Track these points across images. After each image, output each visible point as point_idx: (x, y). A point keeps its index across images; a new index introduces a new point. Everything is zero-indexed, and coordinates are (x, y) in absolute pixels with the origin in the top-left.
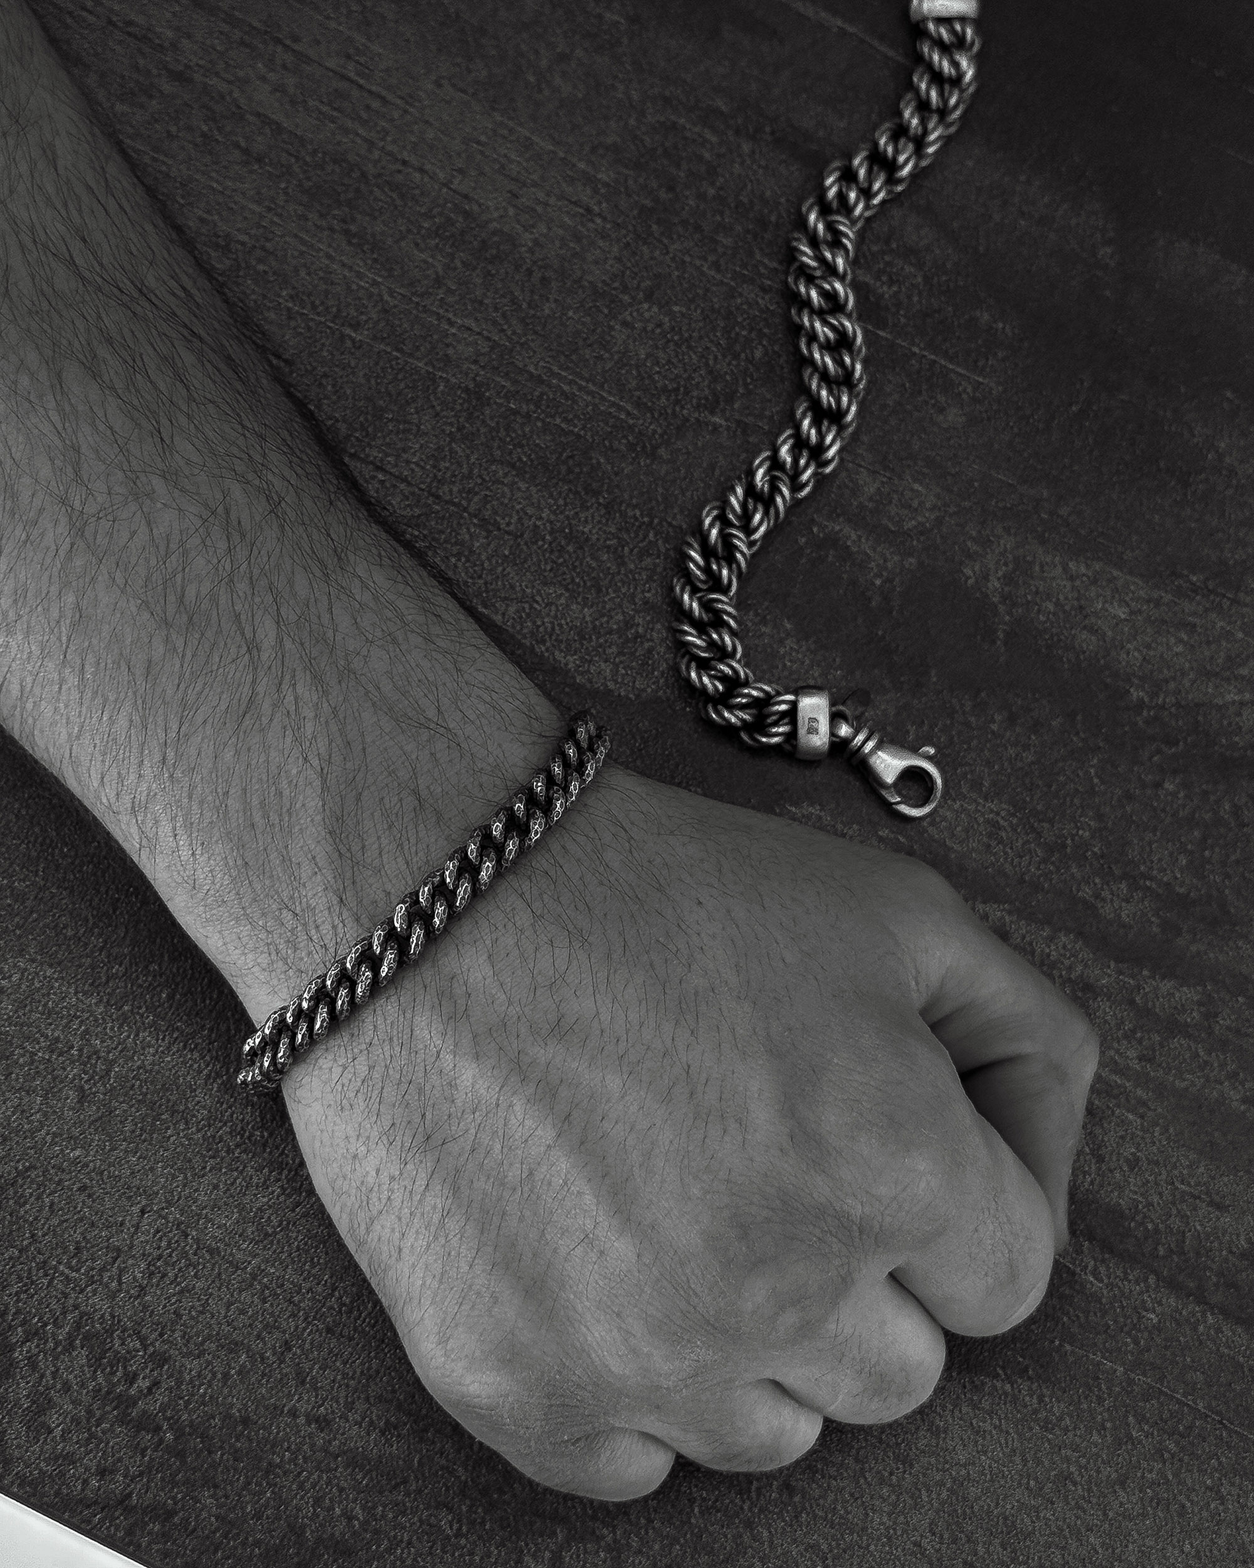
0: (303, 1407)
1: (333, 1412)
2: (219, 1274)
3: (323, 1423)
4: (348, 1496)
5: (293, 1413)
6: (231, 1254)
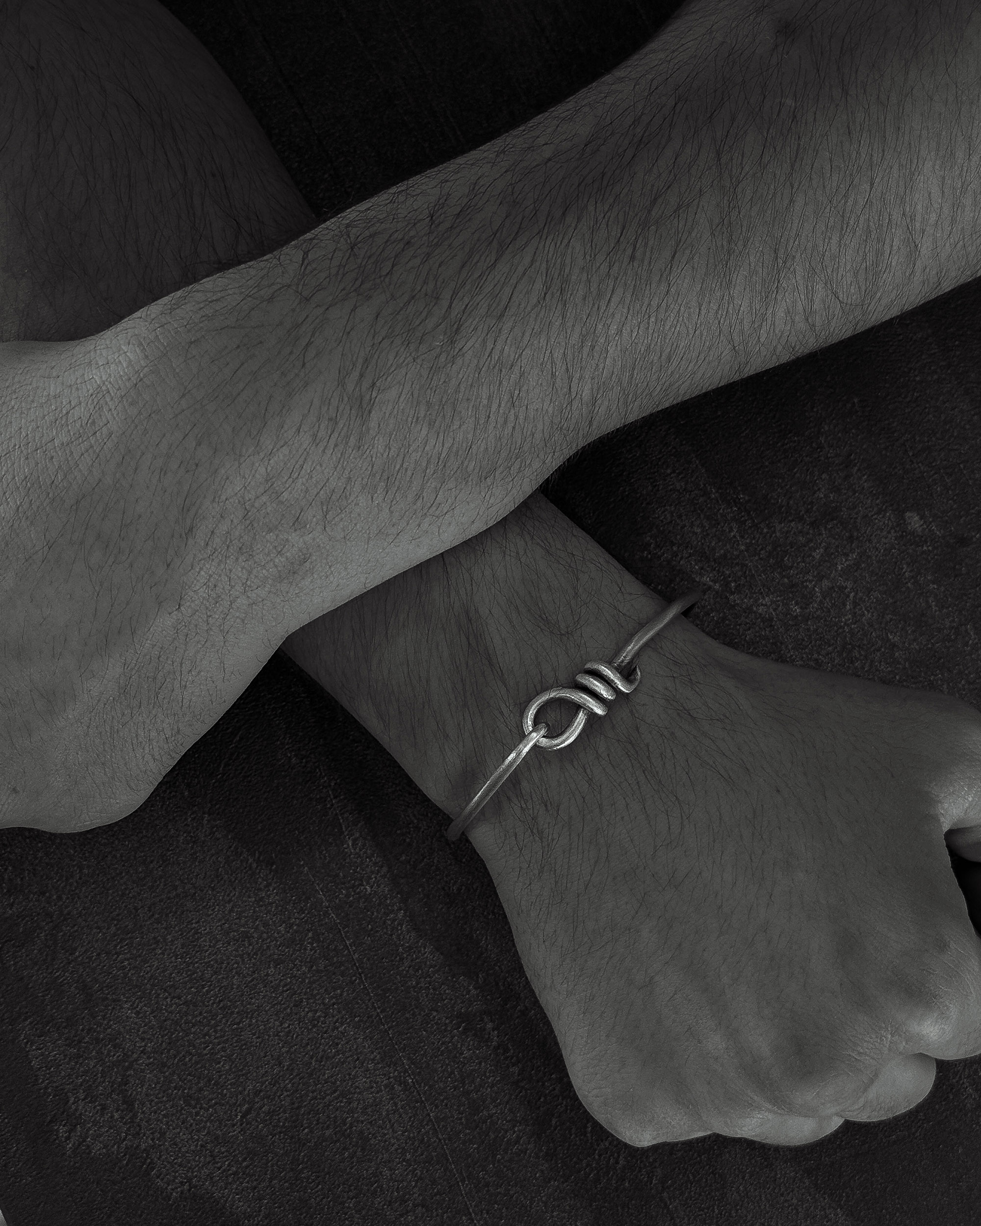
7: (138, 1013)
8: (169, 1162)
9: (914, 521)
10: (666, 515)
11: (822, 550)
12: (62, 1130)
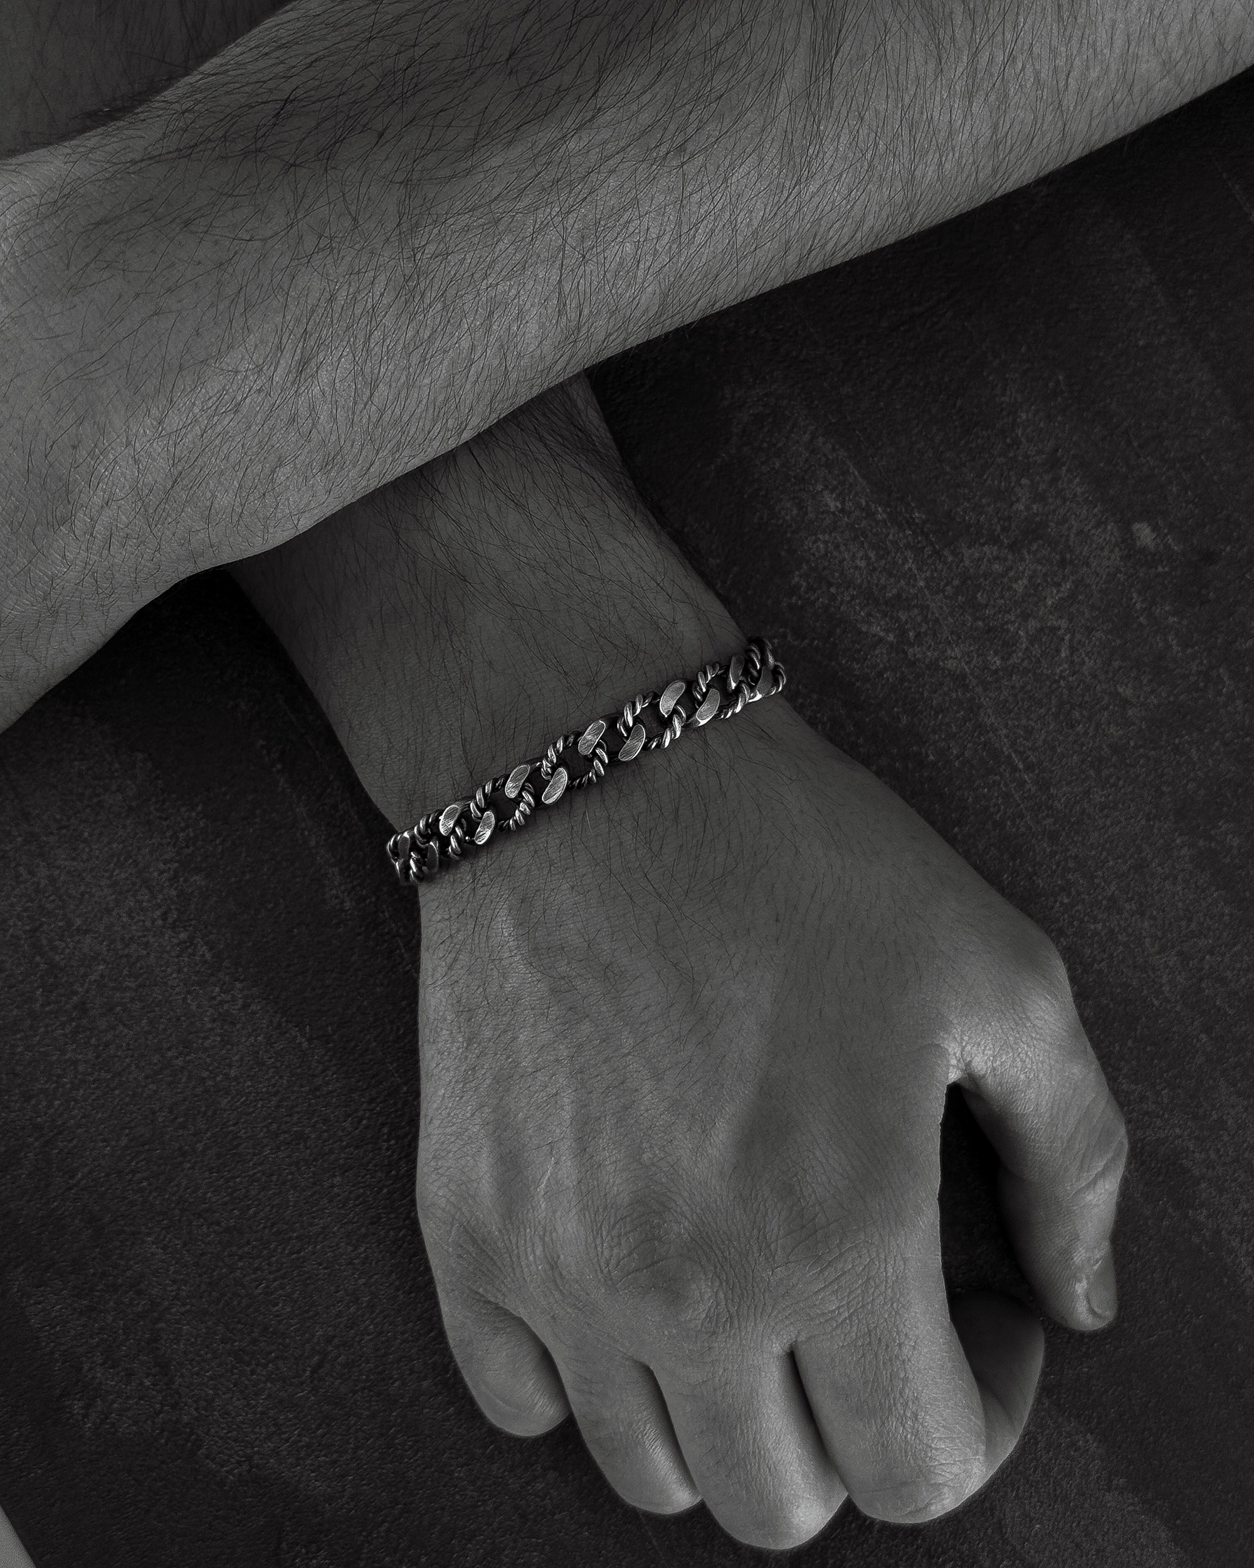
7: (165, 1248)
8: (221, 1438)
9: (1144, 534)
10: (818, 547)
11: (1025, 581)
12: (77, 1407)
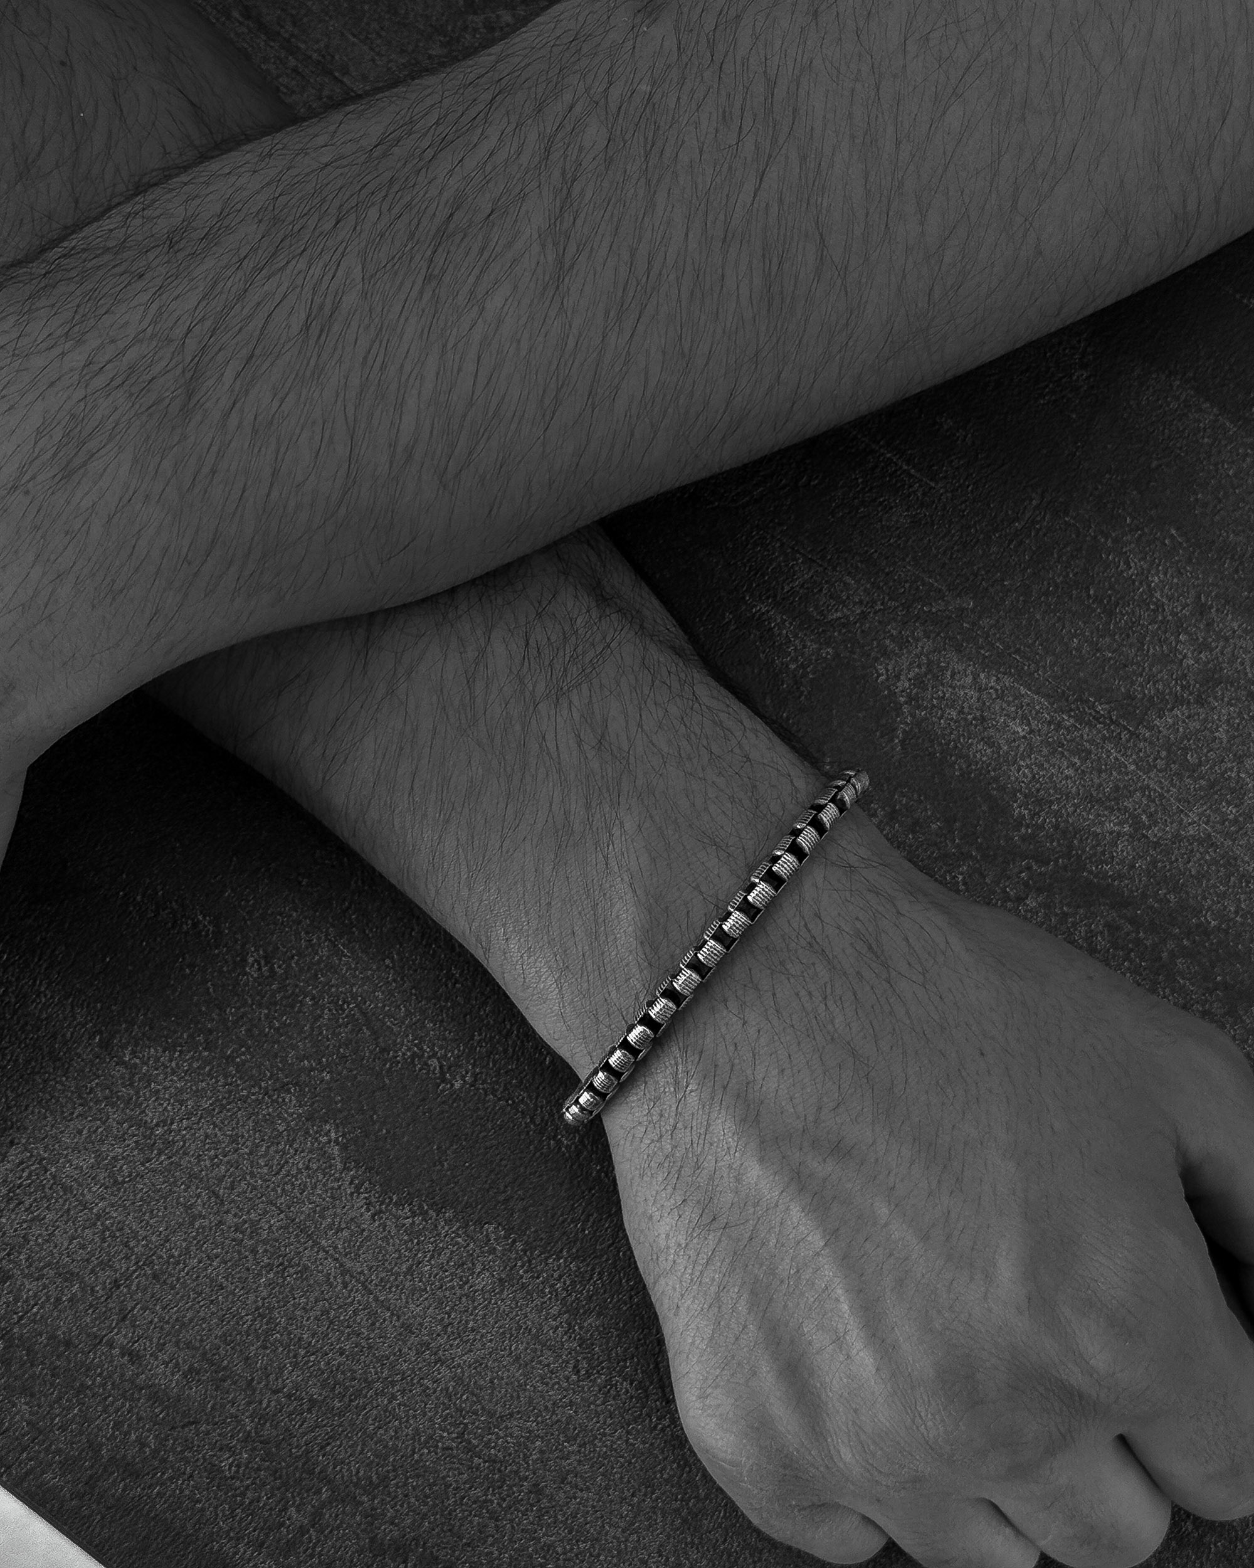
0: (120, 1340)
1: (145, 1349)
2: (69, 1210)
3: (135, 1357)
4: (144, 1425)
5: (111, 1345)
6: (82, 1194)
